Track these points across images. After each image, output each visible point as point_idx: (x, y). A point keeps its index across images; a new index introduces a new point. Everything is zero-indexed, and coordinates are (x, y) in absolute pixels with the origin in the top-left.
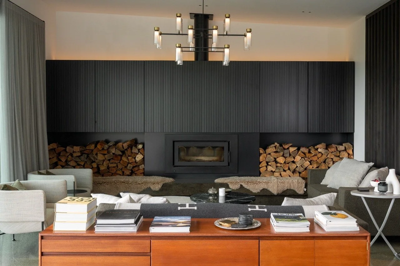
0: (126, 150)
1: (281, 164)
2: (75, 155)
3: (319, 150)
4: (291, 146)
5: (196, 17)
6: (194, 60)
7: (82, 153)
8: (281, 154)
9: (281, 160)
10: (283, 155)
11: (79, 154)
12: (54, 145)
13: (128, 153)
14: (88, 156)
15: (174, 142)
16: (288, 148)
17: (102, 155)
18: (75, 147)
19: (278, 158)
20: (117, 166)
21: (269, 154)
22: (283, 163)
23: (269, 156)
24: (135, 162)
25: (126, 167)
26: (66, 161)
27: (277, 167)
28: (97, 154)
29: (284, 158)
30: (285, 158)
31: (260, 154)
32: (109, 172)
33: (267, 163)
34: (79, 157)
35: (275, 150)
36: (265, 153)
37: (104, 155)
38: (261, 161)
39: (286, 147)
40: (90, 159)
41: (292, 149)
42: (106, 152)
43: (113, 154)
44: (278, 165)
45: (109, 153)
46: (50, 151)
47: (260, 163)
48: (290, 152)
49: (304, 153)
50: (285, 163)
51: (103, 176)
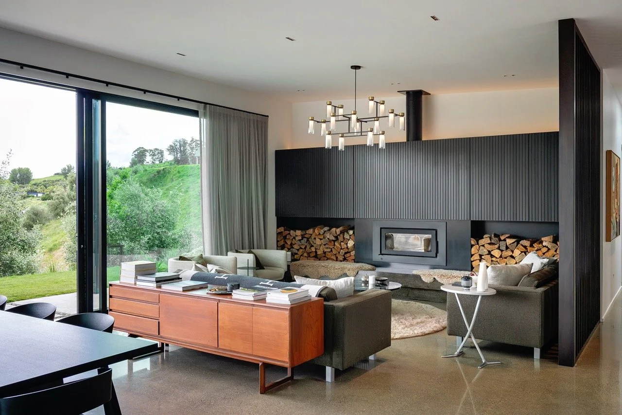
0: (339, 235)
1: (497, 258)
2: (297, 238)
3: (544, 244)
4: (508, 238)
5: (409, 94)
6: (406, 141)
7: (303, 237)
8: (497, 246)
9: (496, 253)
10: (499, 247)
11: (300, 238)
12: (282, 229)
13: (341, 238)
14: (308, 240)
15: (381, 228)
16: (505, 240)
17: (319, 240)
18: (297, 231)
19: (492, 250)
20: (332, 251)
21: (483, 246)
22: (498, 257)
23: (482, 248)
24: (347, 248)
25: (339, 253)
26: (291, 244)
27: (492, 261)
28: (315, 238)
29: (500, 251)
30: (502, 251)
31: (472, 246)
32: (325, 257)
33: (481, 256)
34: (300, 240)
35: (489, 242)
36: (478, 244)
37: (321, 239)
38: (472, 253)
39: (502, 238)
40: (310, 243)
41: (509, 241)
42: (322, 238)
43: (328, 239)
44: (494, 259)
45: (324, 238)
46: (278, 234)
47: (472, 255)
48: (508, 244)
49: (525, 247)
50: (501, 257)
51: (320, 260)
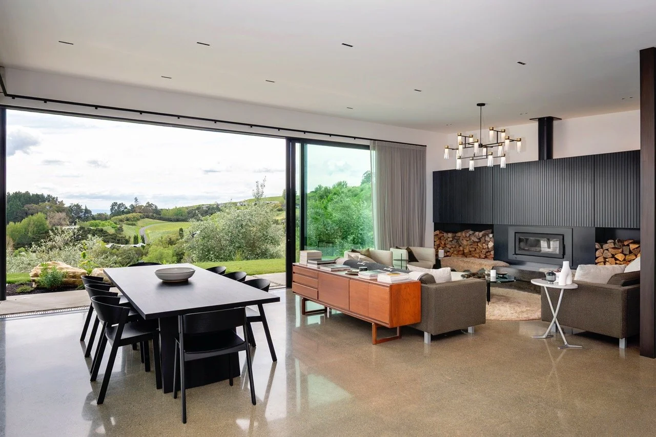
0: (481, 238)
1: (620, 261)
2: (449, 240)
4: (631, 243)
5: (541, 121)
6: (538, 160)
7: (453, 238)
8: (620, 250)
9: (620, 257)
10: (623, 251)
11: (451, 239)
12: (438, 232)
13: (483, 240)
14: (457, 241)
15: (515, 233)
16: (628, 245)
18: (449, 234)
19: (616, 254)
20: (475, 250)
21: (607, 250)
22: (621, 260)
23: (606, 251)
24: (488, 248)
25: (481, 252)
26: (445, 244)
27: (616, 263)
28: (463, 240)
29: (623, 256)
30: (625, 255)
31: (597, 250)
32: (470, 254)
33: (605, 258)
34: (451, 241)
35: (613, 246)
36: (602, 248)
37: (467, 241)
38: (597, 256)
39: (626, 243)
40: (459, 244)
41: (633, 246)
42: (468, 239)
43: (473, 240)
44: (618, 262)
45: (470, 239)
46: (436, 235)
47: (596, 258)
48: (631, 249)
50: (624, 260)
51: (466, 257)
